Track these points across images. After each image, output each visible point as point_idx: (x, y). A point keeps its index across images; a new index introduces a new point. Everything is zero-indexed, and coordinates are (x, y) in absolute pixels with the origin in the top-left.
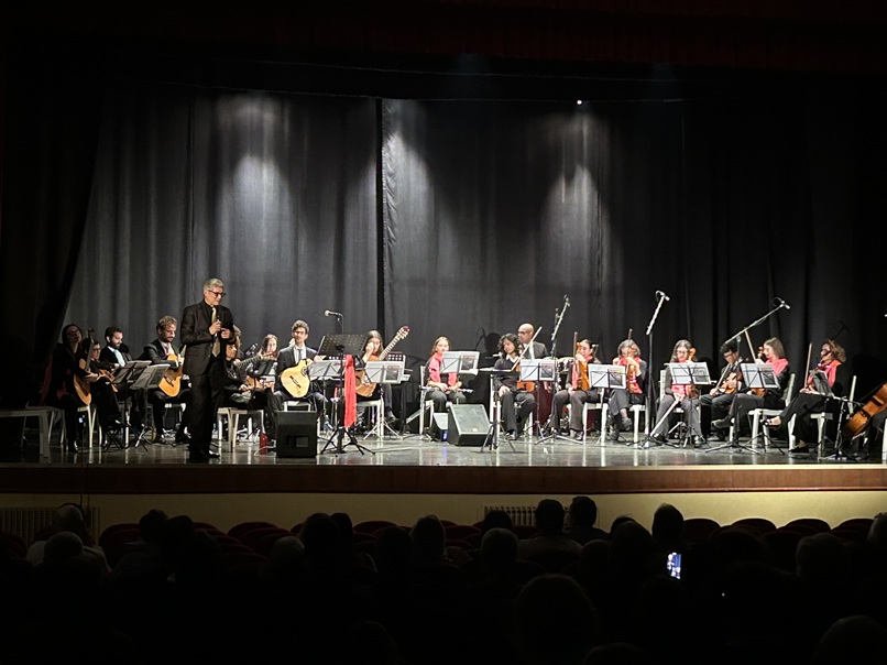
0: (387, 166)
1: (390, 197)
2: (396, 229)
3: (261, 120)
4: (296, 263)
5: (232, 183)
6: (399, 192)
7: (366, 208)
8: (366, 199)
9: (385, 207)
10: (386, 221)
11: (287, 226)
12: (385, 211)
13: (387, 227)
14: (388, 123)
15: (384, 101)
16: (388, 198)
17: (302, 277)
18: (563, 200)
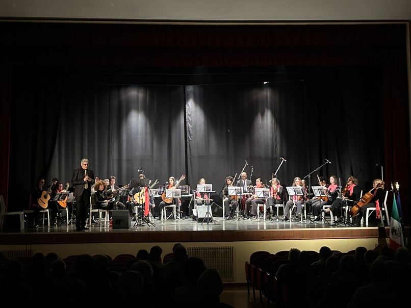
0: (188, 112)
1: (189, 124)
2: (192, 137)
3: (138, 96)
4: (152, 151)
5: (127, 121)
6: (193, 122)
7: (180, 128)
8: (180, 125)
9: (187, 128)
10: (188, 133)
11: (149, 137)
12: (187, 130)
13: (188, 136)
14: (188, 95)
15: (186, 86)
16: (188, 124)
17: (155, 157)
18: (260, 122)
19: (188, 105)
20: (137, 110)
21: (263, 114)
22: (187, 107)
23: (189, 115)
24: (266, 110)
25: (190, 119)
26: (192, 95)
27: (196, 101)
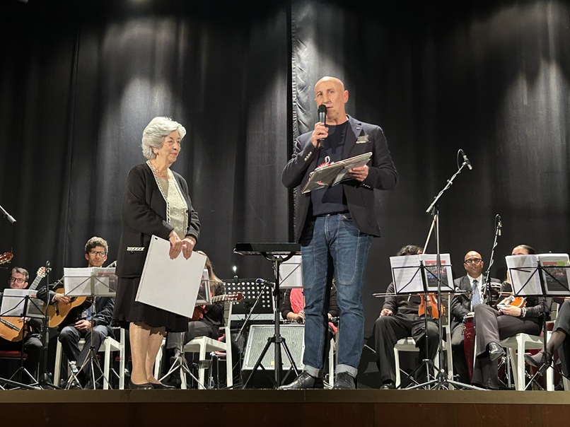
0: (298, 78)
1: (301, 113)
3: (154, 43)
9: (295, 124)
12: (295, 130)
14: (299, 30)
16: (299, 114)
18: (525, 103)
19: (299, 56)
20: (152, 78)
21: (532, 78)
22: (296, 65)
23: (302, 88)
24: (543, 64)
25: (304, 99)
26: (310, 32)
27: (321, 47)
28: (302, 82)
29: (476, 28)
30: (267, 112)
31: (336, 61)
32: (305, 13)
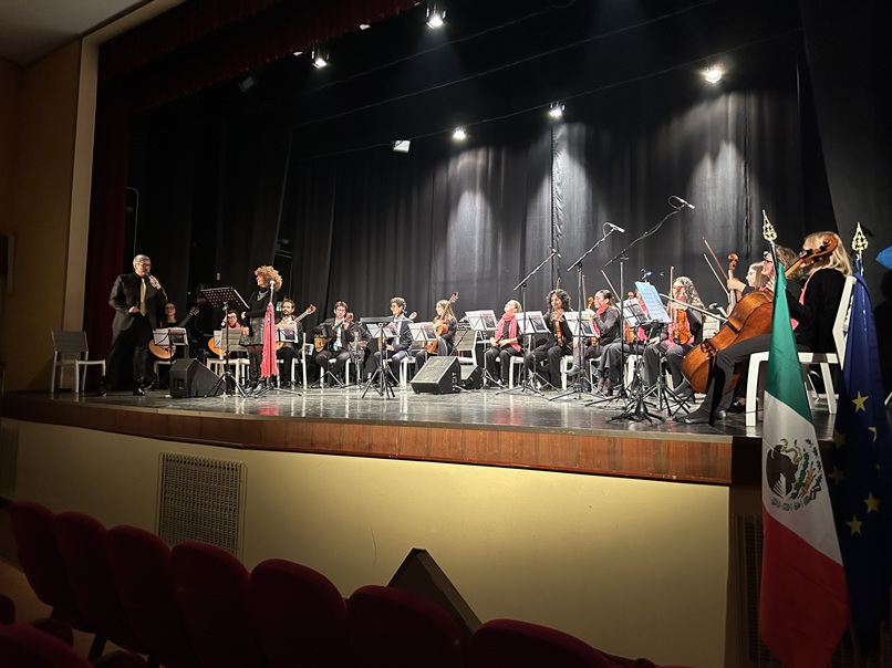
1: (558, 203)
2: (562, 226)
3: (475, 165)
5: (455, 212)
6: (565, 198)
10: (555, 220)
13: (556, 226)
18: (709, 176)
19: (557, 162)
21: (715, 157)
22: (555, 170)
23: (558, 185)
24: (723, 145)
25: (560, 193)
26: (564, 145)
27: (571, 153)
28: (559, 180)
29: (675, 124)
30: (538, 204)
31: (580, 163)
32: (561, 132)
